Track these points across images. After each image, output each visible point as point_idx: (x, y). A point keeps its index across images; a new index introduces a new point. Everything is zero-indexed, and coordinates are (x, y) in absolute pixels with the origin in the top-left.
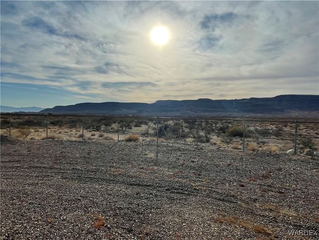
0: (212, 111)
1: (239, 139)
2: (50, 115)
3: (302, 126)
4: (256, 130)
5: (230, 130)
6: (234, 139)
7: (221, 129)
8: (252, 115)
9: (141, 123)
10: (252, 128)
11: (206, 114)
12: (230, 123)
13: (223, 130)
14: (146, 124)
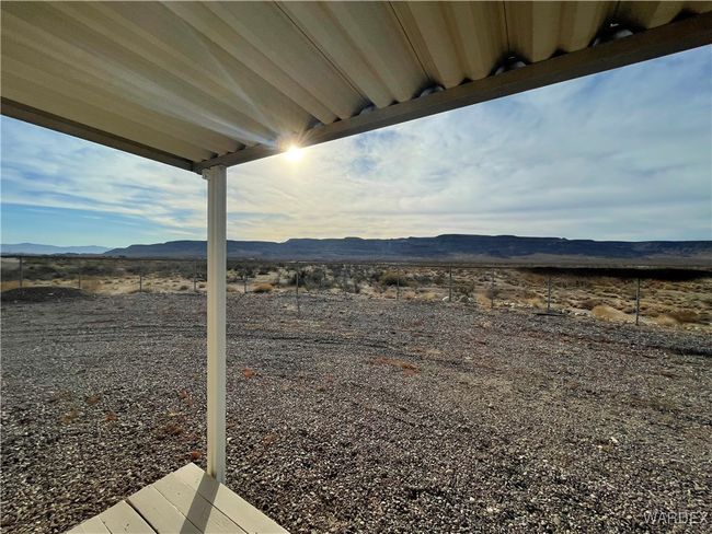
0: (362, 254)
1: (395, 288)
2: (123, 258)
3: (465, 272)
4: (415, 277)
5: (385, 277)
6: (390, 289)
7: (374, 276)
8: (411, 258)
9: (269, 269)
10: (410, 275)
11: (356, 257)
12: (385, 269)
13: (376, 277)
14: (275, 270)
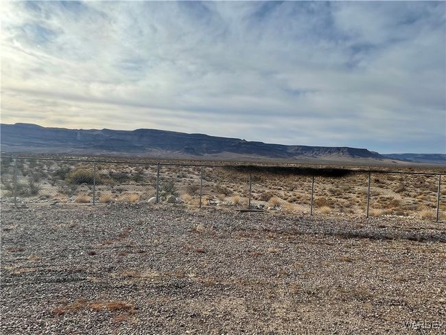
1: (86, 187)
3: (164, 168)
4: (111, 174)
5: (73, 175)
6: (80, 188)
7: (58, 173)
10: (105, 172)
11: (32, 149)
12: (72, 164)
13: (61, 175)
